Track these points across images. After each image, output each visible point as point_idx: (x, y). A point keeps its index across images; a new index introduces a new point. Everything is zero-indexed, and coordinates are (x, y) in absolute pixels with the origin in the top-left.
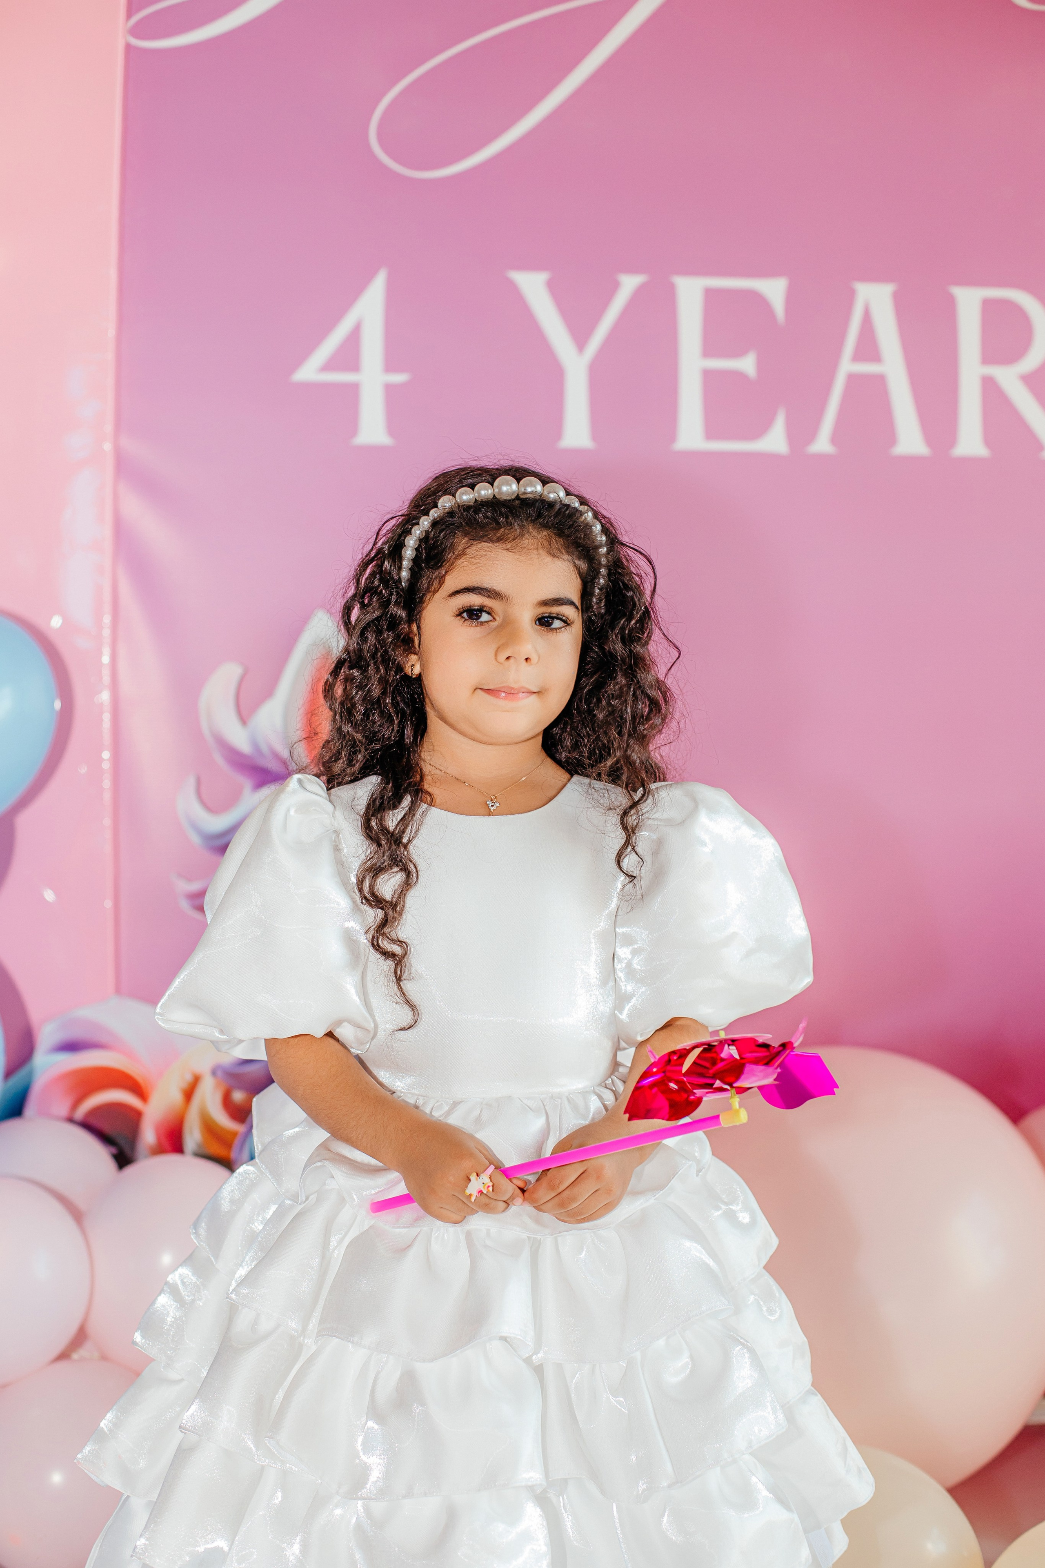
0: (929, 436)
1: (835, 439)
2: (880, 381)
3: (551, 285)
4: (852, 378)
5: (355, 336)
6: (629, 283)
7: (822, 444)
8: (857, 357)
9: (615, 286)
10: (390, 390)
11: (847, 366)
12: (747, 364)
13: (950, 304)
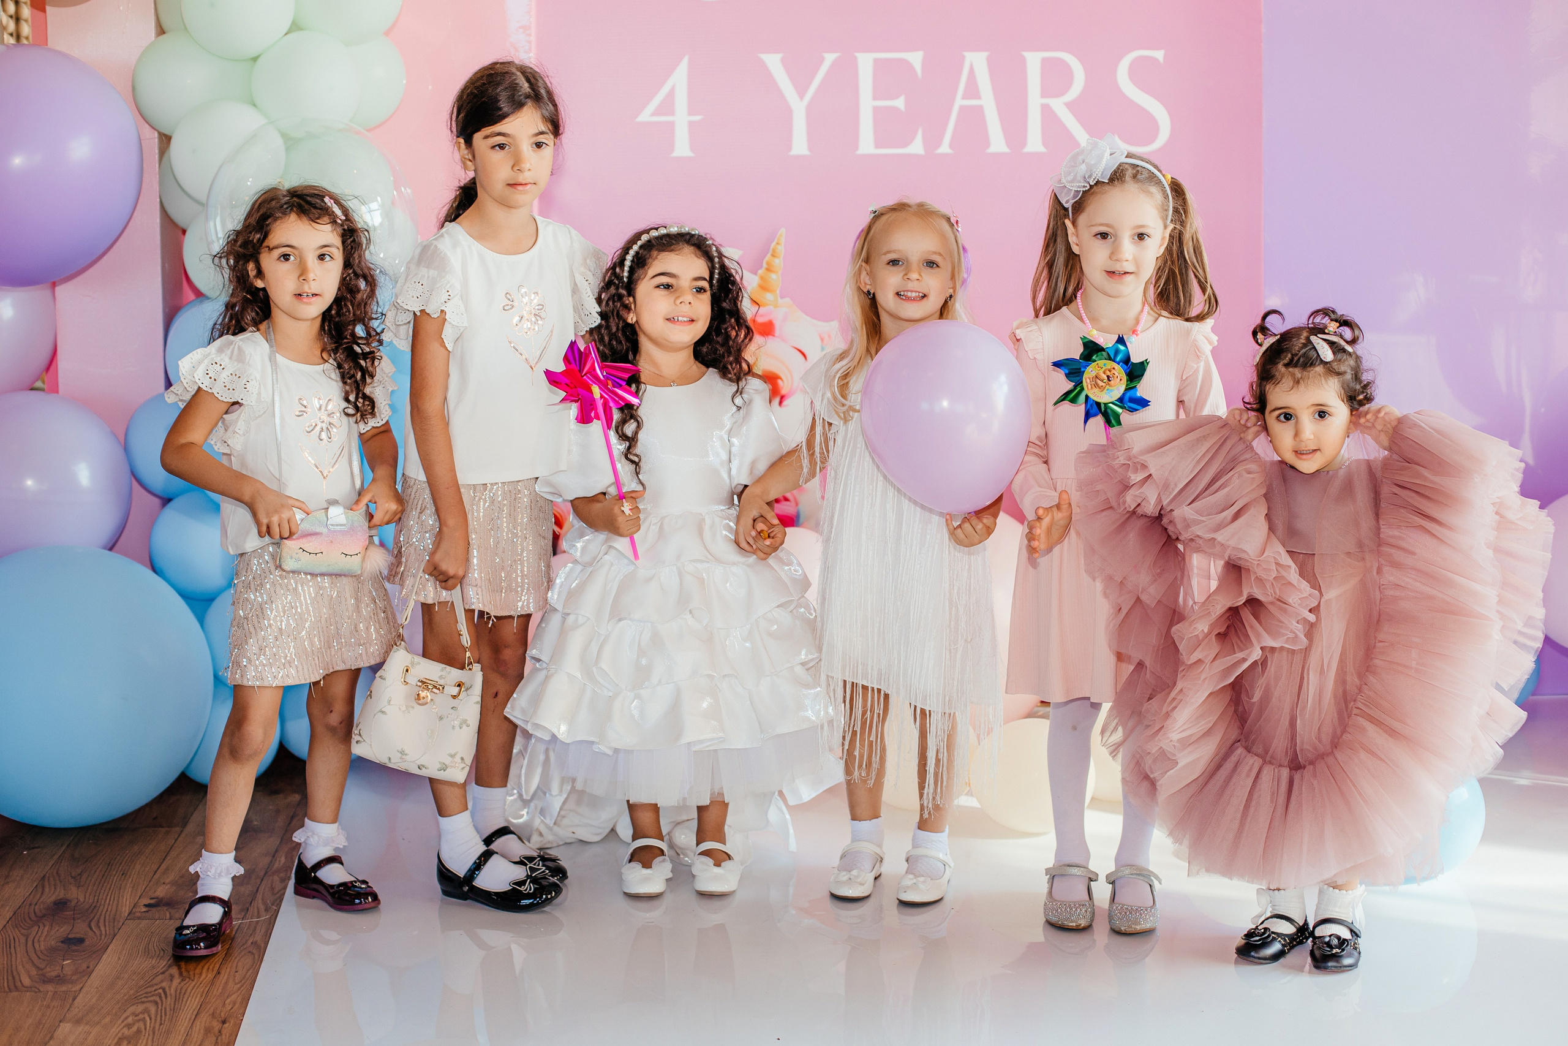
0: (1009, 142)
1: (951, 146)
2: (980, 108)
3: (783, 61)
4: (962, 108)
5: (671, 93)
6: (830, 58)
7: (945, 148)
8: (964, 98)
9: (822, 59)
10: (691, 124)
11: (959, 102)
12: (900, 103)
13: (1023, 60)
